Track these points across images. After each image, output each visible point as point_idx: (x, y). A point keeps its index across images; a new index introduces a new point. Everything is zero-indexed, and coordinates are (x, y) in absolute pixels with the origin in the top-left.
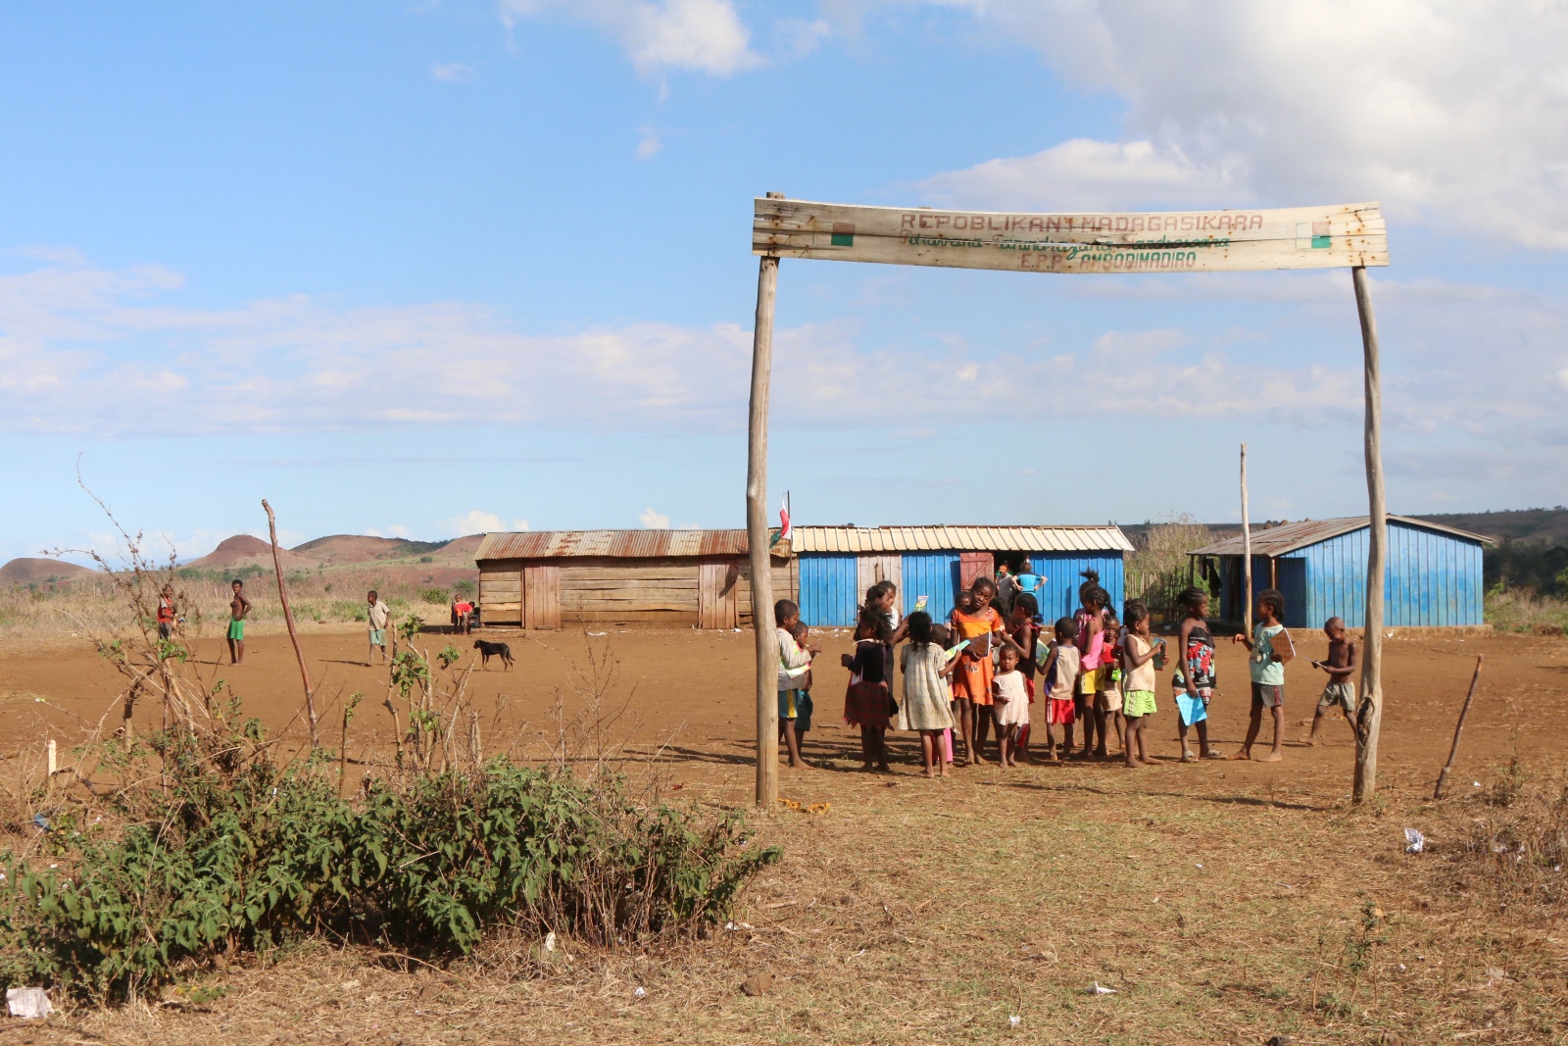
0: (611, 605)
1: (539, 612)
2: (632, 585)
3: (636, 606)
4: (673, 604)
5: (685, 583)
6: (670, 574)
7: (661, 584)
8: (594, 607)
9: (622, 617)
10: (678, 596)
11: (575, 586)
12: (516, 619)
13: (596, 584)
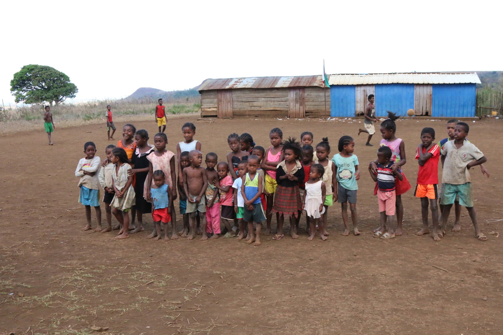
0: (253, 108)
1: (224, 111)
2: (261, 100)
3: (262, 109)
4: (278, 107)
5: (283, 99)
6: (277, 95)
7: (273, 99)
8: (246, 109)
9: (257, 113)
10: (280, 104)
11: (238, 100)
12: (215, 114)
13: (247, 100)
